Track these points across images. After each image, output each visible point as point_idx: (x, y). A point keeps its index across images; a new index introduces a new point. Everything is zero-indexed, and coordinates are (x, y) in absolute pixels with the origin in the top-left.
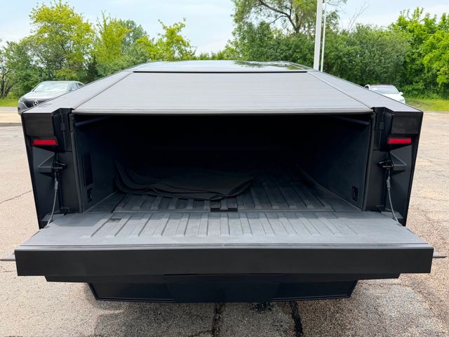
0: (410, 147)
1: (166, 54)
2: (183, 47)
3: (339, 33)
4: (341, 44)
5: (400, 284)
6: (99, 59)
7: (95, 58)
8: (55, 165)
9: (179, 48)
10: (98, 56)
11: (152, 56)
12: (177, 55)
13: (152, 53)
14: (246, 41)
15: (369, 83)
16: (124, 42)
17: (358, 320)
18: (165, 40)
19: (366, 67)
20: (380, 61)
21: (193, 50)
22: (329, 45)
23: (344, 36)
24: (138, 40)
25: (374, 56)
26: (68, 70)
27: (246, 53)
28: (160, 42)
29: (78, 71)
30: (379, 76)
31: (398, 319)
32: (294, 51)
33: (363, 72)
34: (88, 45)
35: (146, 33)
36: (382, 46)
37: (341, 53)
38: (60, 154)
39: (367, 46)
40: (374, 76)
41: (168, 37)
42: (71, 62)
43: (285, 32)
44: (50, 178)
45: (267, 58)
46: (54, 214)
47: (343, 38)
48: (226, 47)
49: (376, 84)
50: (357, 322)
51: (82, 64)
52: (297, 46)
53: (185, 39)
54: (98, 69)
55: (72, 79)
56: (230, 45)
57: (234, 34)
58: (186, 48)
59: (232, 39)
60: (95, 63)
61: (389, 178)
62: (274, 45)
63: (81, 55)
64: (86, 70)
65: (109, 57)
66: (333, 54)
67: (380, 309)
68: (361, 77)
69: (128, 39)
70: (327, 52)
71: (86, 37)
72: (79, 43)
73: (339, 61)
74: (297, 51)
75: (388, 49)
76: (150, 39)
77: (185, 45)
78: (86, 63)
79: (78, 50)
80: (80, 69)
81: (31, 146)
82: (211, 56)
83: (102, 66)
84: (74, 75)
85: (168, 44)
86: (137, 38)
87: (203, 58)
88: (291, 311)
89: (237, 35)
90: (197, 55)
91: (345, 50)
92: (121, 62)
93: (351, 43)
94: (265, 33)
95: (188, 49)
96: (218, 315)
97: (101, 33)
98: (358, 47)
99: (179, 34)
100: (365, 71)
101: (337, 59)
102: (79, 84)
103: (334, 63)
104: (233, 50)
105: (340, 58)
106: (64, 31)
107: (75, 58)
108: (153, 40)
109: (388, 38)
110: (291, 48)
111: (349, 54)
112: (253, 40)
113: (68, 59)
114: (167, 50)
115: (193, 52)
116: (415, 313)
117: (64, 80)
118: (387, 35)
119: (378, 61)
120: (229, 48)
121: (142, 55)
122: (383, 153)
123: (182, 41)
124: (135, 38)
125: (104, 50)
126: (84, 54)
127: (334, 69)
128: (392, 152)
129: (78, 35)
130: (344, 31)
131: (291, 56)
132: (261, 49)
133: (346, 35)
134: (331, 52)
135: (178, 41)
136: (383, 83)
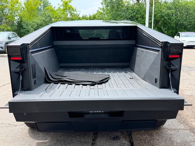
0: (179, 59)
1: (63, 16)
2: (72, 12)
3: (162, 3)
4: (164, 9)
5: (184, 129)
6: (24, 19)
7: (21, 18)
8: (20, 69)
9: (70, 12)
10: (23, 17)
11: (55, 17)
12: (69, 16)
13: (55, 15)
14: (109, 8)
15: (180, 31)
16: (38, 9)
17: (161, 143)
18: (62, 8)
19: (178, 22)
20: (186, 18)
21: (78, 13)
22: (157, 9)
23: (165, 4)
24: (46, 8)
25: (183, 16)
26: (6, 25)
27: (109, 15)
28: (59, 9)
29: (11, 26)
30: (186, 27)
31: (181, 143)
32: (137, 13)
33: (177, 24)
34: (17, 11)
35: (50, 4)
36: (187, 10)
37: (164, 14)
38: (22, 64)
39: (179, 10)
40: (183, 27)
41: (64, 6)
42: (7, 21)
43: (131, 2)
44: (18, 75)
45: (121, 17)
46: (20, 91)
47: (164, 6)
48: (98, 11)
49: (184, 31)
50: (160, 144)
51: (14, 22)
52: (138, 11)
53: (74, 7)
54: (23, 24)
55: (8, 30)
56: (100, 10)
57: (102, 4)
58: (74, 12)
59: (101, 7)
60: (21, 21)
61: (170, 73)
62: (125, 10)
63: (13, 17)
64: (16, 25)
65: (29, 18)
66: (159, 14)
67: (172, 139)
68: (176, 27)
69: (40, 7)
70: (156, 13)
71: (16, 6)
72: (12, 10)
73: (163, 19)
74: (138, 13)
75: (191, 12)
76: (53, 7)
77: (73, 11)
78: (16, 21)
79: (11, 14)
80: (13, 25)
81: (10, 60)
82: (88, 16)
83: (25, 23)
84: (9, 28)
85: (64, 10)
86: (45, 7)
87: (84, 18)
88: (129, 140)
89: (104, 5)
90: (81, 16)
91: (166, 12)
92: (37, 21)
93: (170, 9)
94: (120, 3)
95: (75, 13)
96: (94, 142)
97: (24, 4)
98: (173, 11)
99: (70, 4)
100: (178, 24)
101: (162, 17)
102: (13, 33)
103: (160, 20)
104: (101, 13)
105: (163, 17)
106: (3, 3)
107: (10, 18)
108: (55, 8)
109: (191, 5)
110: (135, 11)
111: (168, 15)
112: (113, 7)
113: (6, 19)
114: (63, 13)
115: (78, 14)
116: (189, 141)
117: (4, 31)
118: (190, 3)
119: (185, 18)
120: (99, 12)
121: (49, 16)
122: (167, 62)
123: (72, 8)
124: (45, 6)
125: (27, 14)
126: (15, 16)
127: (160, 23)
128: (171, 62)
129: (11, 5)
130: (165, 1)
131: (135, 16)
132: (117, 12)
133: (167, 3)
134: (158, 14)
135: (69, 8)
136: (189, 31)
